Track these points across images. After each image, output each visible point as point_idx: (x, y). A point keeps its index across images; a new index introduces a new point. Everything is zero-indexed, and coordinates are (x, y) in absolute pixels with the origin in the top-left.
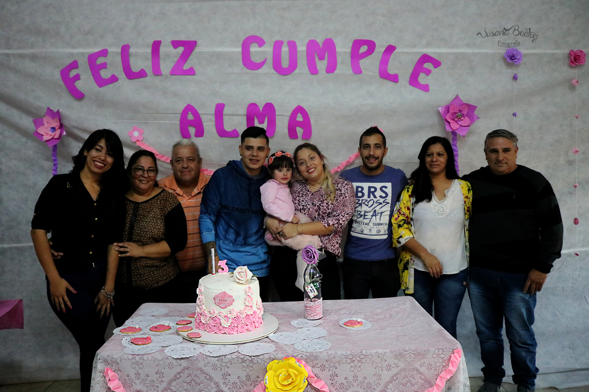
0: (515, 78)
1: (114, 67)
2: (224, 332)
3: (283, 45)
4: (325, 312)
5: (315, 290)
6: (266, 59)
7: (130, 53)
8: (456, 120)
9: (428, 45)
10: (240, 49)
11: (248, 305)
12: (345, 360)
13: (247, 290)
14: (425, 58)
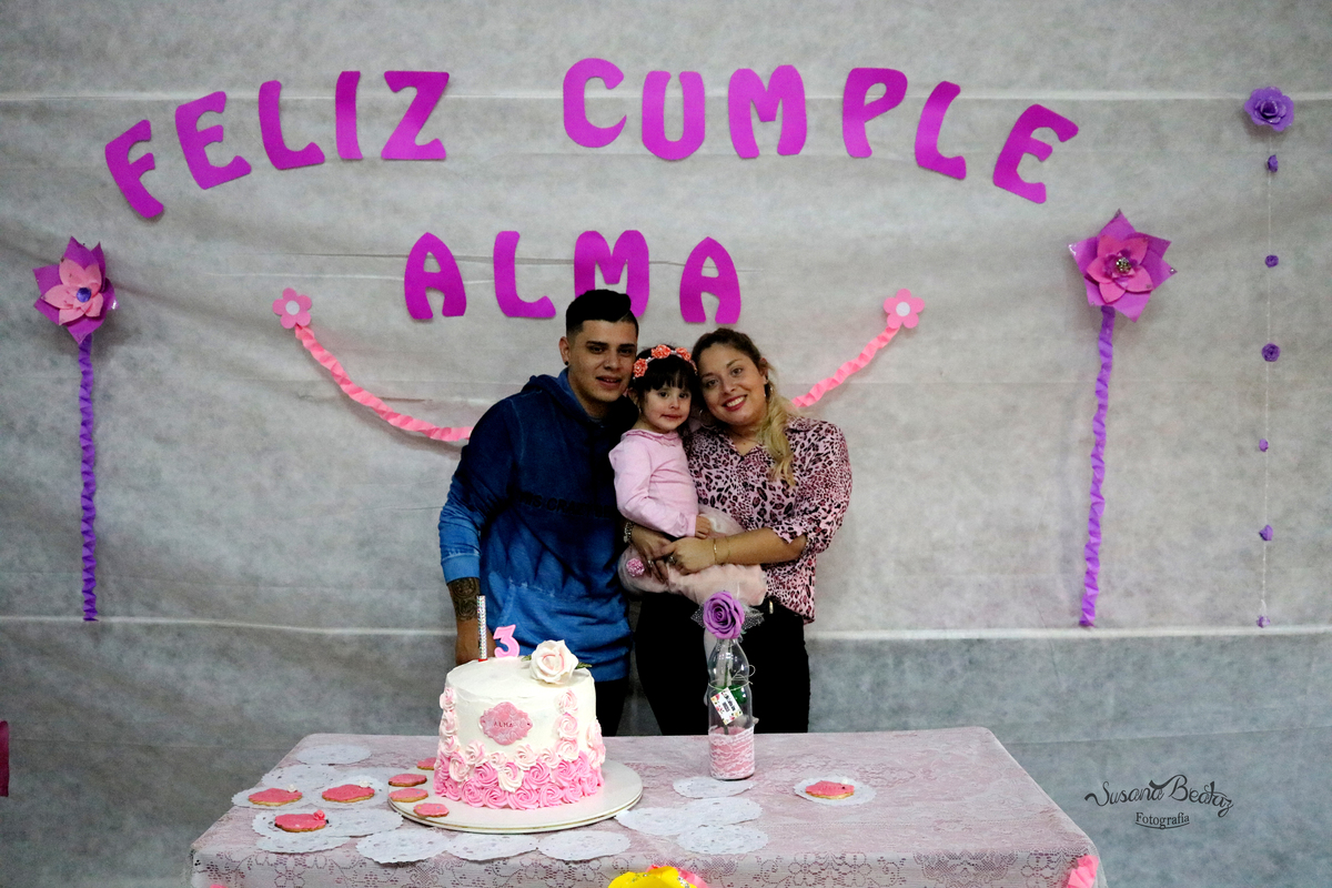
0: (1271, 166)
1: (241, 137)
2: (504, 804)
3: (669, 84)
4: (762, 763)
5: (735, 704)
6: (625, 119)
7: (281, 102)
8: (1114, 276)
9: (1045, 80)
10: (558, 94)
11: (566, 736)
12: (801, 875)
13: (565, 699)
14: (1037, 116)
